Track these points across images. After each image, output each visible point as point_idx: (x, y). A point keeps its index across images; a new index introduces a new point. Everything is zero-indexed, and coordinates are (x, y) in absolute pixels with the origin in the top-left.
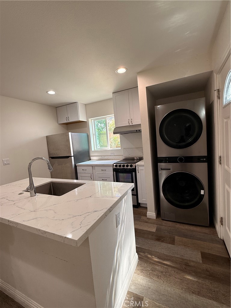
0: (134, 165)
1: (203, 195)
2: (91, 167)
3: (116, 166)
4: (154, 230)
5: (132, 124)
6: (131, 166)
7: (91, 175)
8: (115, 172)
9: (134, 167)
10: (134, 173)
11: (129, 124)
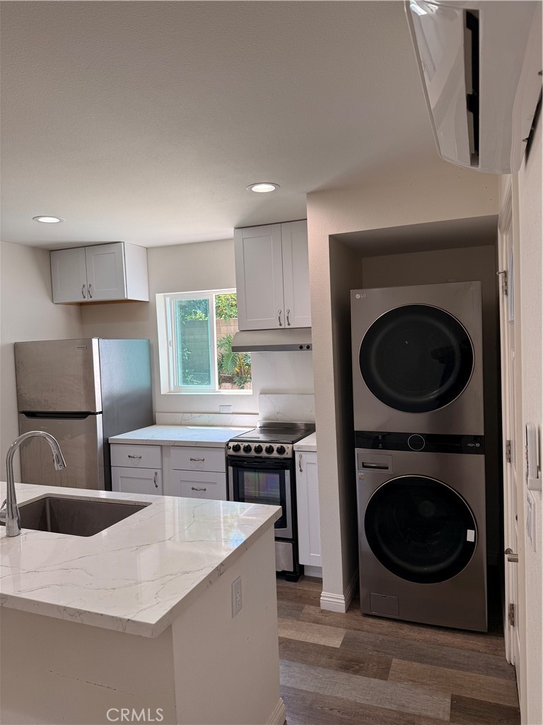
0: (288, 447)
1: (472, 544)
2: (158, 449)
3: (236, 448)
4: (336, 643)
5: (289, 324)
6: (281, 451)
7: (156, 474)
8: (231, 468)
9: (288, 455)
10: (287, 473)
11: (281, 325)
